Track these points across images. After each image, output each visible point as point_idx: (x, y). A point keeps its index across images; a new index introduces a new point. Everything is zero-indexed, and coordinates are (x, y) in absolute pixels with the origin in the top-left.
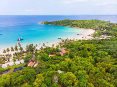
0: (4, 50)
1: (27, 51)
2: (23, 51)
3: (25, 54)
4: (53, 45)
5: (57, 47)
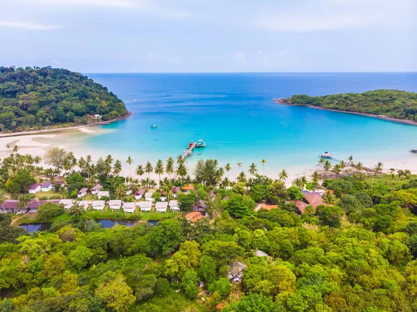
0: (140, 167)
1: (199, 180)
2: (186, 177)
3: (191, 187)
4: (284, 174)
5: (297, 182)
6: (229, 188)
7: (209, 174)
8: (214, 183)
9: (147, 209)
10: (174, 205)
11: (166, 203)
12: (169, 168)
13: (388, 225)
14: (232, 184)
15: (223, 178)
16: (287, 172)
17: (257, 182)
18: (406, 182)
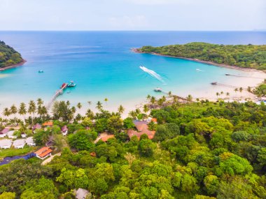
0: (6, 110)
1: (56, 117)
2: (45, 115)
3: (49, 122)
4: (121, 109)
5: (132, 114)
6: (80, 122)
8: (69, 119)
9: (5, 147)
10: (31, 141)
14: (83, 119)
15: (75, 115)
16: (124, 107)
17: (102, 116)
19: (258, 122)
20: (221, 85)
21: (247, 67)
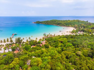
1: (16, 43)
2: (13, 43)
3: (15, 45)
5: (40, 40)
6: (24, 43)
7: (19, 41)
8: (21, 43)
9: (2, 52)
10: (10, 50)
11: (8, 50)
12: (8, 41)
13: (58, 46)
15: (23, 41)
16: (37, 38)
17: (31, 41)
18: (59, 37)
19: (73, 38)
20: (62, 31)
21: (69, 26)
